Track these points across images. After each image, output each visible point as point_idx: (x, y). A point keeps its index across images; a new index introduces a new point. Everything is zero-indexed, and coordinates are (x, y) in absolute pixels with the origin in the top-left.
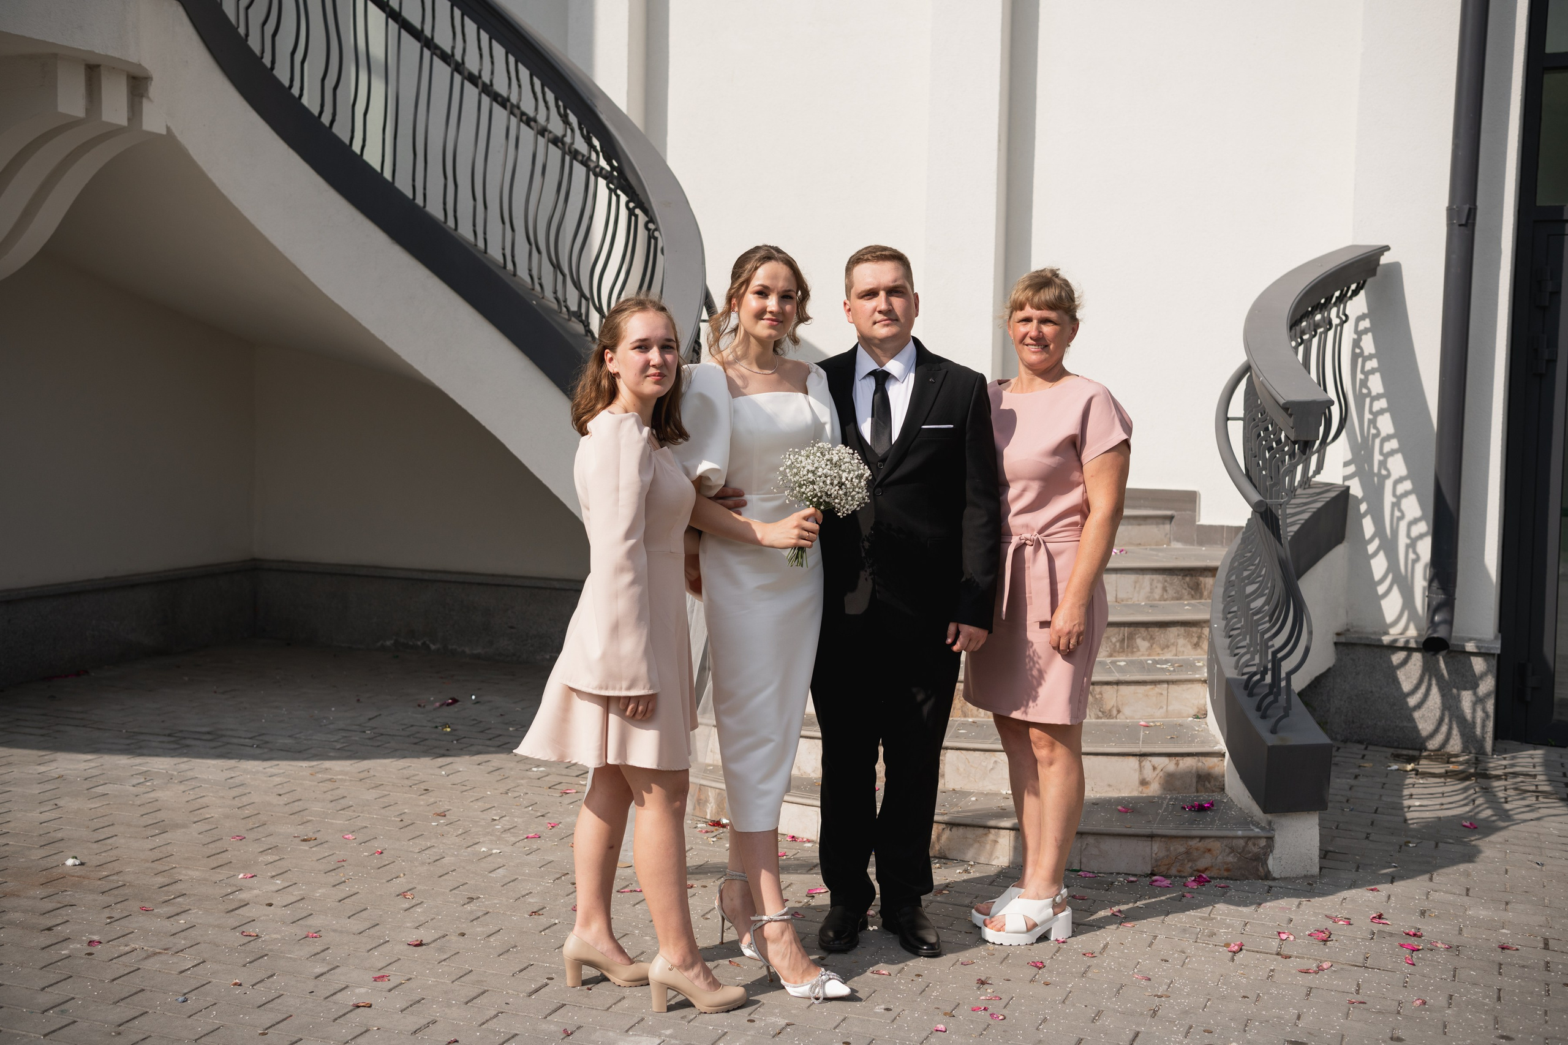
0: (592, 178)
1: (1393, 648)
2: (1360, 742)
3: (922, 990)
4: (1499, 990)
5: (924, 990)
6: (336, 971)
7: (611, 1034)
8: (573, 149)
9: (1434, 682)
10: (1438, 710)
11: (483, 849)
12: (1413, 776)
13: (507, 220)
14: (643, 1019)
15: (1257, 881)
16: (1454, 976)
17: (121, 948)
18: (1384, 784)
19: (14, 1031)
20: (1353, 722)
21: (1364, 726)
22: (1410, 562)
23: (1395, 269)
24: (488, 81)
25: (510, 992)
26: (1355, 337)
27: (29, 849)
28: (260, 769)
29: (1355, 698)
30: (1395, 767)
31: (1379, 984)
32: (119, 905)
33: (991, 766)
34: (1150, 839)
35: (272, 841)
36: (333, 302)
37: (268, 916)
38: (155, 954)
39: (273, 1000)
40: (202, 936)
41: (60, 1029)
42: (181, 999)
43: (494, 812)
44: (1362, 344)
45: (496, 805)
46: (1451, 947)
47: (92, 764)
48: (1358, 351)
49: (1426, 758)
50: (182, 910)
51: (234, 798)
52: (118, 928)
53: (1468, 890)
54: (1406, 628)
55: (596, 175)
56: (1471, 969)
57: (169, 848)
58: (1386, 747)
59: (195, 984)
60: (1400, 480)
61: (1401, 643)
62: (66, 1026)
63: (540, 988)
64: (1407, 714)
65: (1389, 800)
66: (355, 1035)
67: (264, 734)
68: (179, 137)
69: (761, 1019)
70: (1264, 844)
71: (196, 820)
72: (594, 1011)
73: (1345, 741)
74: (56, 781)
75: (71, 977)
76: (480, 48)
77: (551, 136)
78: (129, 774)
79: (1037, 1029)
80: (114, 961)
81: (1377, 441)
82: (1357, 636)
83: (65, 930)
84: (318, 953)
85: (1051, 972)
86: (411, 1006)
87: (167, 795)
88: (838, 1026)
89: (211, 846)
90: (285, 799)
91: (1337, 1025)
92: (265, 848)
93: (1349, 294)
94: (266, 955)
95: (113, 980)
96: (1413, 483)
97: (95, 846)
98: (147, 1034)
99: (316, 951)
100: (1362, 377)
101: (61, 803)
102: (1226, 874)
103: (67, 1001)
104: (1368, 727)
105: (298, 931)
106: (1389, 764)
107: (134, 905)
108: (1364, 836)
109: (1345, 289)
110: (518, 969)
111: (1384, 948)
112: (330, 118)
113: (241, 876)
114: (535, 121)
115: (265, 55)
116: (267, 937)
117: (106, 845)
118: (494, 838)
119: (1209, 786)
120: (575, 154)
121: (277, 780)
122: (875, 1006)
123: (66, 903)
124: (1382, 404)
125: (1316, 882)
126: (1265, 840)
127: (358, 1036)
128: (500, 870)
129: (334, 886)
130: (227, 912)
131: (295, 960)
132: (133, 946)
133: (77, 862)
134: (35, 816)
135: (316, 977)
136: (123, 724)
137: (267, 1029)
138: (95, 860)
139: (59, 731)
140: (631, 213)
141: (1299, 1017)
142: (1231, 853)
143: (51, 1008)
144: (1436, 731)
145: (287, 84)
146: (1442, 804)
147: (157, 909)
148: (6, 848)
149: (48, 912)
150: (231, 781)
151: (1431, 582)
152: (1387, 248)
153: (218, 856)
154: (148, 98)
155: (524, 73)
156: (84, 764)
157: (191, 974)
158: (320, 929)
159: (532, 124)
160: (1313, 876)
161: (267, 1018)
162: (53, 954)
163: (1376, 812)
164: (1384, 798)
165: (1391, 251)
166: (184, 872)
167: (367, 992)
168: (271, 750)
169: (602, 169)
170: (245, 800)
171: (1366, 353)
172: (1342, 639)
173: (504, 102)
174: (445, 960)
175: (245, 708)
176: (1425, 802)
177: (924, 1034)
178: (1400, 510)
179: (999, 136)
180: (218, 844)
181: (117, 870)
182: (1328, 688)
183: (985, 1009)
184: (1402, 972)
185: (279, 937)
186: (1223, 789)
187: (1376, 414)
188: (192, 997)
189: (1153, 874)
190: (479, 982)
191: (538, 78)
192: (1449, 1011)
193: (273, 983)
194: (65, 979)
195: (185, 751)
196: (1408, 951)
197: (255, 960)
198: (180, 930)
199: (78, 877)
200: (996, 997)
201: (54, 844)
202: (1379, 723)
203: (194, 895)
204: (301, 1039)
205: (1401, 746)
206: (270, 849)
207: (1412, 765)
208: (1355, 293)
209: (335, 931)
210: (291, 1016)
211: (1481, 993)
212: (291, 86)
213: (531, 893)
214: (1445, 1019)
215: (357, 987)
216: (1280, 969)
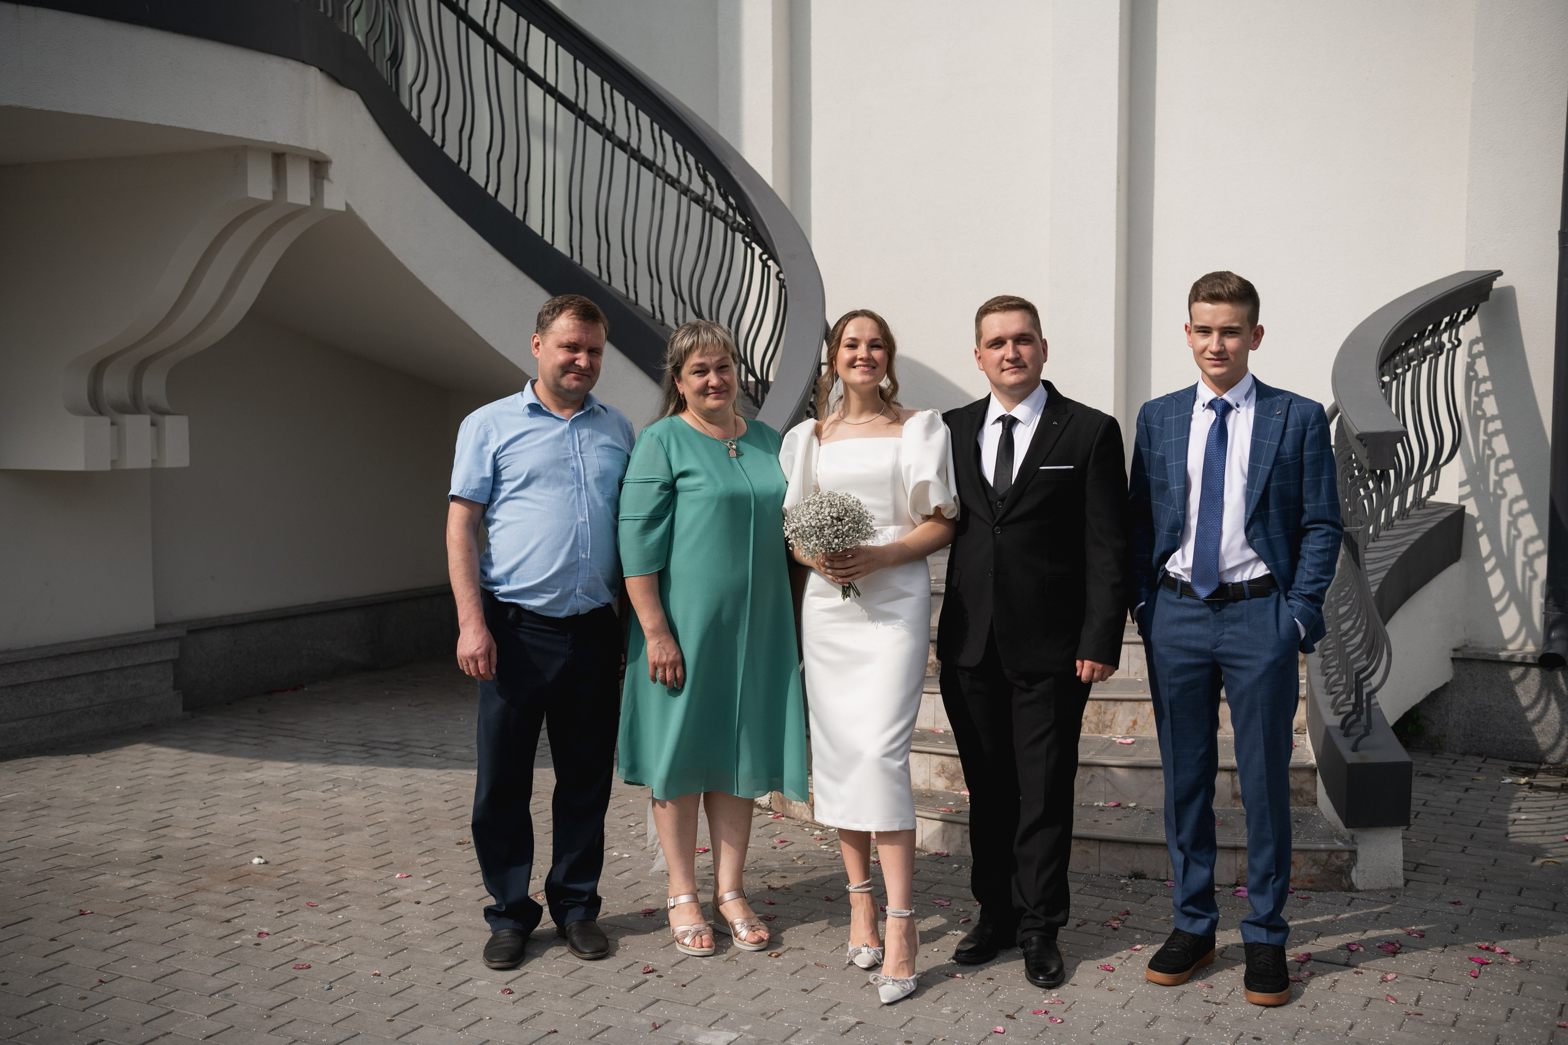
0: (730, 233)
1: (1510, 663)
2: (1479, 755)
3: (990, 993)
4: (1563, 1005)
5: (993, 993)
6: (464, 964)
7: (695, 1028)
8: (713, 207)
9: (1553, 697)
10: (1558, 724)
11: (615, 854)
12: (1526, 789)
13: (654, 274)
14: (726, 1015)
15: (1341, 893)
16: (1519, 991)
17: (285, 940)
18: (1494, 797)
19: (184, 1011)
20: (1472, 735)
21: (1483, 739)
22: (1527, 579)
23: (1509, 293)
24: (635, 147)
25: (613, 987)
26: (1469, 360)
27: (225, 848)
28: (435, 777)
29: (1473, 712)
30: (1508, 780)
31: (1440, 996)
32: (289, 901)
33: (1088, 780)
34: (1234, 851)
35: (431, 844)
36: (499, 354)
37: (414, 912)
38: (312, 945)
39: (404, 990)
40: (355, 930)
41: (222, 1011)
42: (327, 987)
43: (632, 819)
44: (1477, 367)
45: (635, 812)
46: (1522, 962)
47: (292, 772)
48: (1472, 374)
49: (1544, 771)
50: (343, 906)
51: (406, 804)
52: (285, 922)
53: (1555, 904)
54: (1524, 644)
55: (734, 230)
56: (1538, 984)
57: (342, 849)
58: (1506, 760)
59: (342, 973)
60: (1516, 499)
61: (1518, 659)
62: (227, 1008)
63: (640, 984)
64: (1526, 728)
65: (1495, 813)
66: (469, 1023)
67: (444, 745)
68: (358, 213)
69: (835, 1017)
70: (1347, 857)
71: (370, 823)
72: (684, 1007)
73: (1464, 754)
74: (259, 787)
75: (239, 964)
76: (628, 118)
77: (693, 195)
78: (320, 781)
79: (1092, 1033)
80: (277, 951)
81: (1493, 462)
82: (1473, 651)
83: (240, 923)
84: (451, 948)
85: (1117, 978)
86: (523, 998)
87: (350, 801)
88: (904, 1025)
89: (379, 847)
90: (450, 805)
91: (1388, 1036)
92: (424, 850)
93: (1461, 319)
94: (406, 949)
95: (273, 968)
96: (1529, 502)
97: (280, 846)
98: (293, 1018)
99: (449, 946)
100: (1477, 399)
101: (259, 806)
102: (1309, 885)
103: (232, 986)
104: (1487, 741)
105: (438, 927)
106: (1504, 777)
107: (302, 901)
108: (1461, 849)
109: (1456, 314)
110: (623, 966)
111: (1452, 961)
112: (495, 187)
113: (398, 876)
114: (679, 182)
115: (436, 134)
116: (410, 932)
117: (290, 845)
118: (627, 843)
119: (1301, 799)
120: (714, 212)
121: (447, 787)
122: (943, 1007)
123: (246, 898)
124: (1497, 425)
125: (1399, 895)
126: (1348, 853)
127: (472, 1024)
128: (626, 873)
129: (477, 886)
130: (380, 909)
131: (429, 953)
132: (295, 938)
133: (262, 861)
134: (237, 818)
135: (446, 970)
136: (325, 735)
137: (394, 1016)
138: (279, 859)
139: (270, 741)
140: (765, 264)
141: (1351, 1027)
142: (1314, 865)
143: (218, 992)
144: (1556, 744)
145: (455, 159)
146: (1550, 818)
147: (321, 904)
148: (207, 847)
149: (230, 906)
150: (407, 788)
151: (1547, 599)
152: (1499, 273)
153: (383, 857)
154: (329, 180)
155: (668, 139)
156: (286, 771)
157: (339, 964)
158: (457, 925)
159: (676, 185)
160: (1397, 889)
161: (396, 1006)
162: (227, 944)
163: (1478, 825)
164: (1490, 812)
165: (1504, 275)
166: (350, 871)
167: (487, 984)
168: (448, 759)
169: (740, 224)
170: (416, 805)
171: (1480, 376)
172: (1459, 655)
173: (649, 165)
174: (560, 956)
175: (433, 720)
176: (1532, 816)
177: (983, 1035)
178: (1517, 529)
179: (1118, 177)
180: (385, 846)
181: (294, 868)
182: (1446, 702)
183: (1046, 1012)
184: (1466, 985)
185: (420, 932)
186: (1315, 803)
187: (1491, 436)
188: (337, 985)
189: (1237, 885)
190: (587, 977)
191: (681, 143)
192: (1506, 1025)
193: (408, 974)
194: (233, 967)
195: (373, 760)
196: (1477, 965)
197: (396, 953)
198: (338, 924)
199: (260, 874)
200: (1059, 1001)
201: (246, 844)
202: (1498, 736)
203: (355, 892)
204: (422, 1026)
205: (1520, 759)
206: (428, 851)
207: (1526, 778)
208: (1467, 318)
209: (469, 927)
210: (417, 1005)
211: (1542, 1007)
212: (460, 161)
213: (649, 895)
214: (1499, 1033)
215: (479, 980)
216: (1344, 979)
